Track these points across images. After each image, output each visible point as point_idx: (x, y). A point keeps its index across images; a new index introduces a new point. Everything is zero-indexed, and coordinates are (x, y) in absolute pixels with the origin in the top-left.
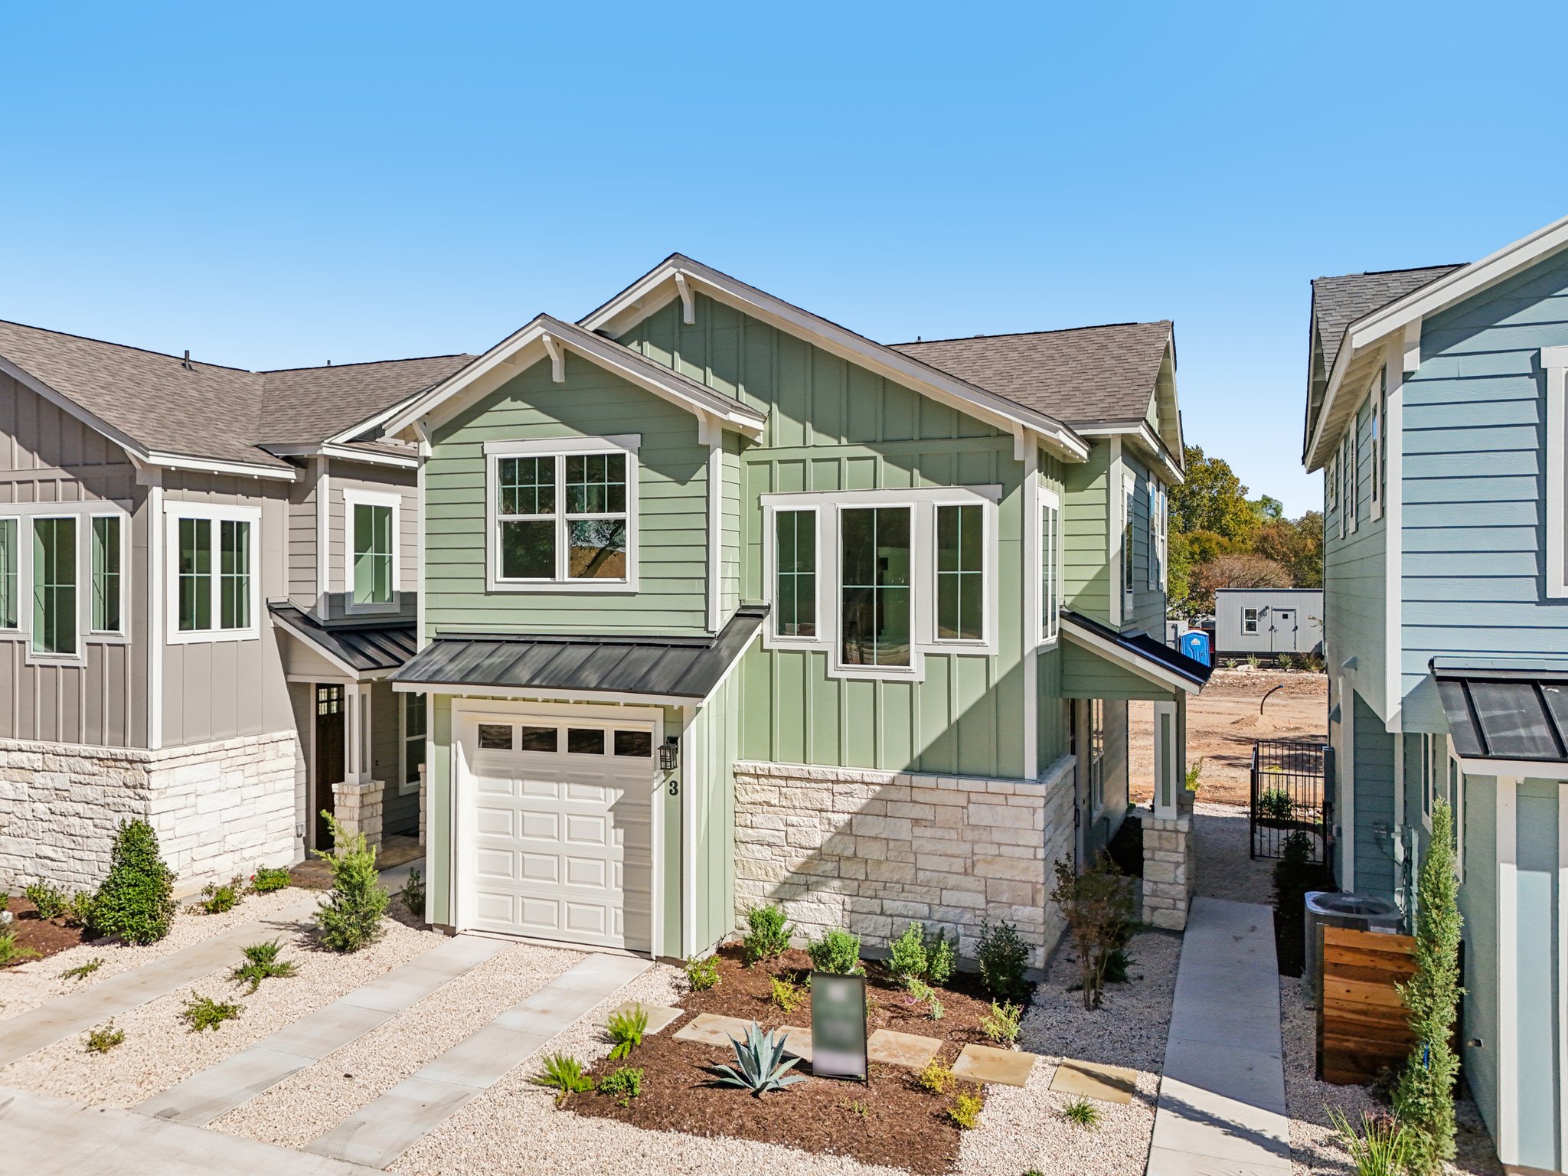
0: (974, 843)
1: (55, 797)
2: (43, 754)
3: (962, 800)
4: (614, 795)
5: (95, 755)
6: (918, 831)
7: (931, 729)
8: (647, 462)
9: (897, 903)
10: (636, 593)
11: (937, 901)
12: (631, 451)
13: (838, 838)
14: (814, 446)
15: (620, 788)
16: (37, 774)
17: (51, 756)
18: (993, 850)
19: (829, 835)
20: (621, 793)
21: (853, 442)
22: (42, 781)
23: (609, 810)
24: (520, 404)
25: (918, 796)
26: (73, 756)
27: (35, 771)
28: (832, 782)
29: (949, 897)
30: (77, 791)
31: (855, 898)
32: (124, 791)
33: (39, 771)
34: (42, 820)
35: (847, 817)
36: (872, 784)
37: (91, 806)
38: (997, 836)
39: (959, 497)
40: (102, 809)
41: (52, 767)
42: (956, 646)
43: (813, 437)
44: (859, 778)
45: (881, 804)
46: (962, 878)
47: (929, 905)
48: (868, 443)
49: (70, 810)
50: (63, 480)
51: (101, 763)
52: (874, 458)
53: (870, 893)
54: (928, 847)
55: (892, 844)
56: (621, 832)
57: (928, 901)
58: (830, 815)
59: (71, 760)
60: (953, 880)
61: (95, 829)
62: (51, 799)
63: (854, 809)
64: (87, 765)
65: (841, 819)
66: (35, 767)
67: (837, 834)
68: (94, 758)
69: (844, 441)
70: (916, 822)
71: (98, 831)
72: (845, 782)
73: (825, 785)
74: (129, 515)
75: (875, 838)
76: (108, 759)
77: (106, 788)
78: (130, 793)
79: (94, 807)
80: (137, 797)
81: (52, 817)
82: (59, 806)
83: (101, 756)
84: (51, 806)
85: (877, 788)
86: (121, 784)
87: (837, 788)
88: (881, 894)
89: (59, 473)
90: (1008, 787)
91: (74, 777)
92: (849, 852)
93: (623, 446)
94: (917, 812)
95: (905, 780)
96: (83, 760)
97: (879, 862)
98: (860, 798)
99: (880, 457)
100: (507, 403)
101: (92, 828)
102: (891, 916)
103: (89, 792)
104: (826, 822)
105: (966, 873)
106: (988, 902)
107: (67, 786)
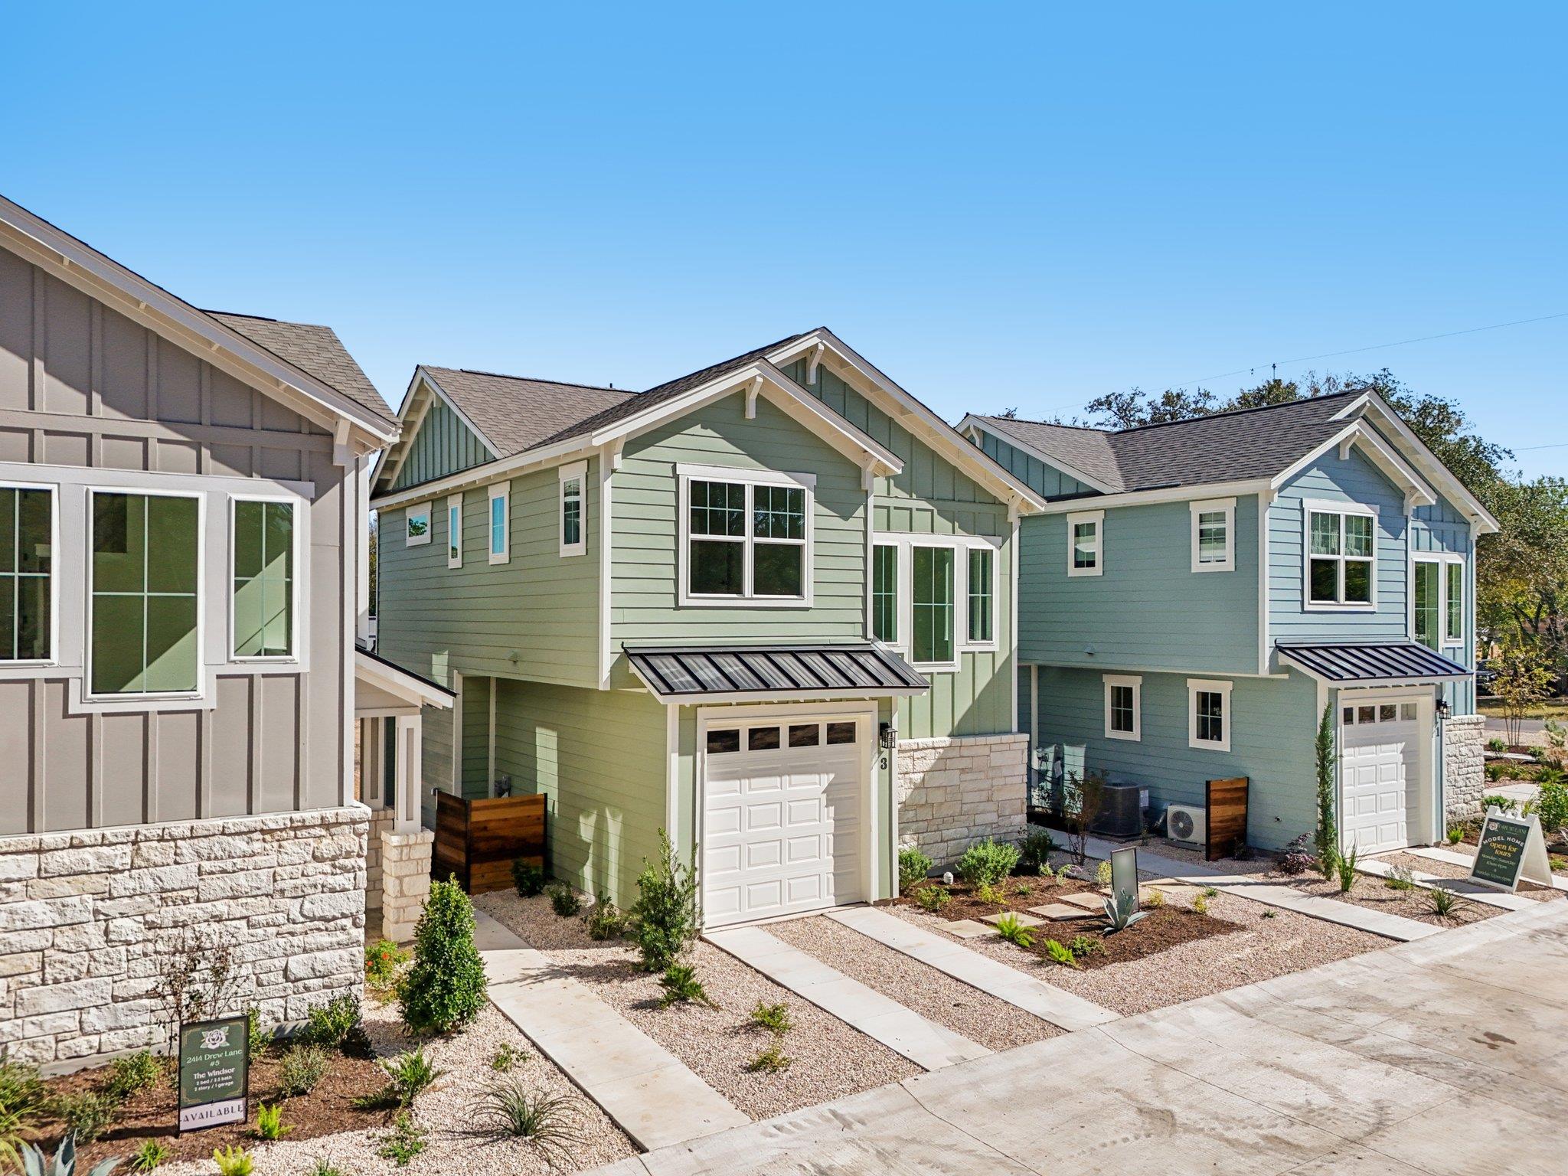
0: (993, 778)
1: (160, 903)
2: (134, 843)
3: (986, 750)
4: (826, 779)
5: (259, 826)
6: (965, 777)
7: (964, 705)
8: (819, 500)
9: (951, 831)
10: (811, 608)
11: (972, 824)
12: (809, 488)
13: (916, 792)
14: (896, 497)
15: (832, 772)
16: (118, 876)
17: (154, 844)
18: (1001, 782)
19: (910, 791)
20: (832, 776)
21: (920, 497)
22: (131, 884)
23: (823, 792)
24: (709, 432)
25: (965, 752)
26: (206, 837)
27: (117, 871)
28: (914, 750)
29: (979, 819)
30: (216, 885)
31: (925, 835)
32: (312, 867)
33: (122, 871)
34: (128, 943)
35: (922, 775)
36: (940, 748)
37: (244, 900)
38: (1005, 772)
39: (980, 543)
40: (266, 900)
41: (158, 860)
42: (978, 646)
43: (895, 491)
44: (931, 745)
45: (942, 765)
46: (986, 804)
47: (967, 827)
48: (929, 499)
49: (200, 913)
50: (160, 441)
51: (268, 837)
52: (932, 511)
53: (935, 828)
54: (971, 786)
55: (948, 789)
56: (832, 809)
57: (967, 825)
58: (912, 776)
59: (203, 843)
60: (982, 807)
61: (252, 931)
62: (151, 907)
63: (927, 768)
64: (240, 844)
65: (917, 778)
66: (117, 865)
67: (915, 789)
68: (256, 831)
69: (914, 496)
70: (963, 770)
71: (260, 931)
72: (924, 749)
73: (909, 754)
74: (309, 503)
75: (939, 787)
76: (281, 830)
77: (279, 869)
78: (327, 867)
79: (249, 900)
80: (338, 871)
81: (151, 935)
82: (168, 913)
83: (273, 826)
84: (149, 917)
85: (941, 751)
86: (309, 858)
87: (917, 754)
88: (941, 827)
89: (153, 430)
90: (1005, 738)
91: (207, 866)
92: (923, 801)
93: (800, 483)
94: (965, 763)
95: (957, 741)
96: (230, 839)
97: (942, 803)
98: (930, 760)
99: (935, 511)
100: (697, 429)
101: (245, 930)
102: (947, 841)
103: (242, 881)
104: (908, 781)
105: (988, 801)
106: (999, 817)
107: (195, 881)
